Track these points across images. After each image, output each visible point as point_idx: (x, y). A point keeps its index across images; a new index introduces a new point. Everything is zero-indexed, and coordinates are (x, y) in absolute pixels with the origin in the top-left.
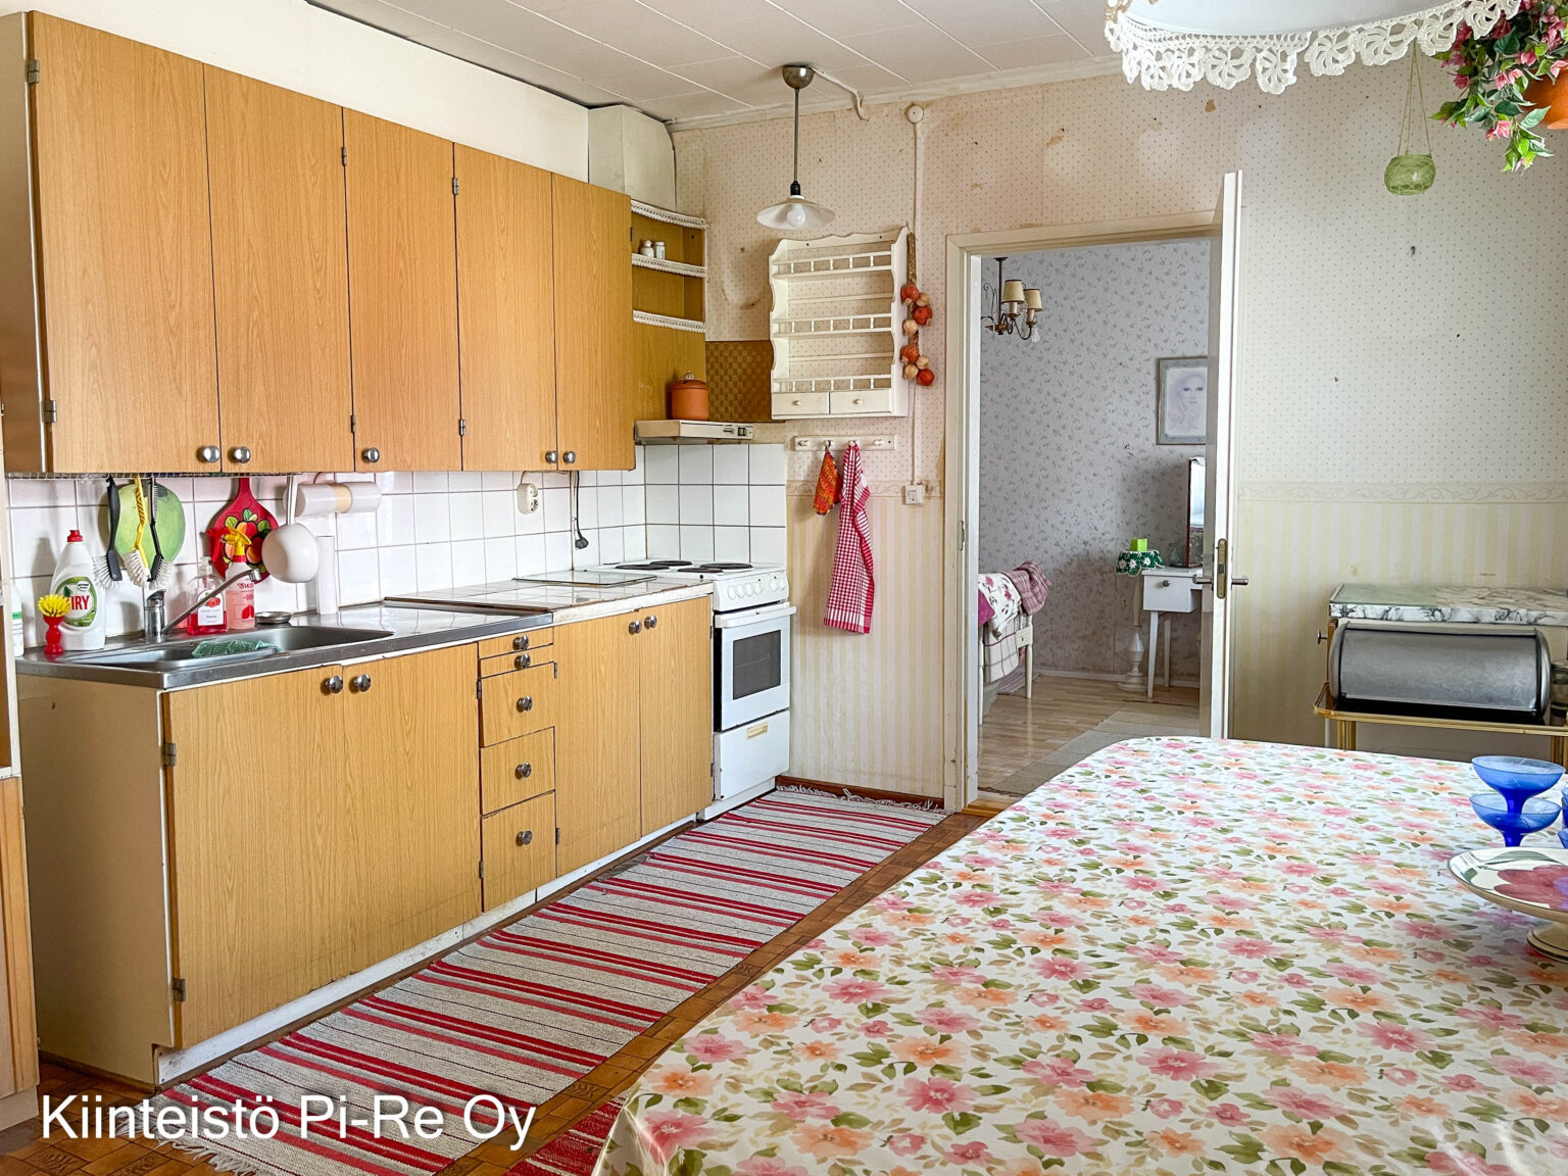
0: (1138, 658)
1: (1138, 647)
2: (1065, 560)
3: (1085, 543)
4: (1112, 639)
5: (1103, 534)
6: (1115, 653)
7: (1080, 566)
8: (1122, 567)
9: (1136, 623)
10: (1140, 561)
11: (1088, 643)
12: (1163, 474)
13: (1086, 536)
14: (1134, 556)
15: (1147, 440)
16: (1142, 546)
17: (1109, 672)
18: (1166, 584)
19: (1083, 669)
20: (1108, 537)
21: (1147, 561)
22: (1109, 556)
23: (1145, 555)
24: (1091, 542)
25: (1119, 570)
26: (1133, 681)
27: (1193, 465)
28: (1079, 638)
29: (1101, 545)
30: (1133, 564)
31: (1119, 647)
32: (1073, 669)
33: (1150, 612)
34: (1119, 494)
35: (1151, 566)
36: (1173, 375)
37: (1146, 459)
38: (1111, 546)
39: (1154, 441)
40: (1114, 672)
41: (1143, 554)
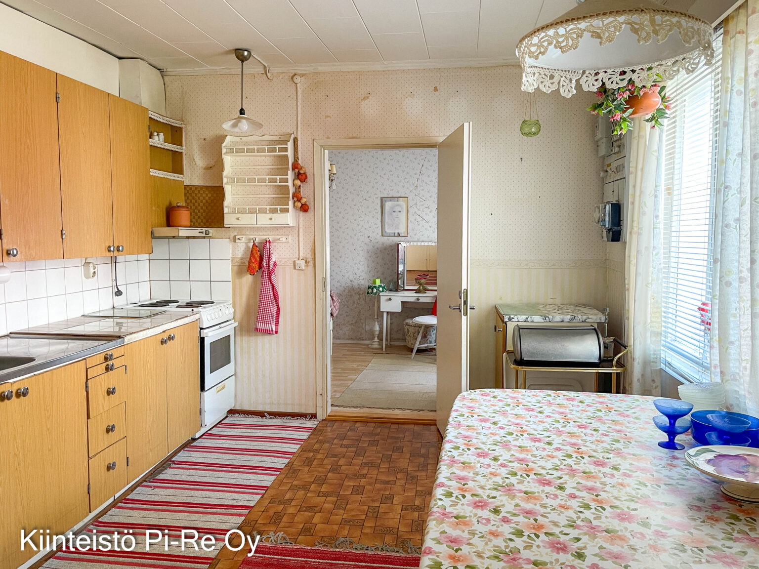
0: (377, 333)
1: (377, 328)
2: (342, 289)
3: (351, 281)
4: (364, 324)
5: (359, 277)
6: (366, 331)
7: (349, 292)
8: (370, 292)
9: (376, 317)
10: (378, 289)
11: (353, 327)
12: (385, 249)
13: (351, 278)
14: (375, 287)
15: (378, 234)
16: (378, 282)
17: (363, 340)
18: (390, 299)
19: (352, 339)
20: (361, 278)
21: (381, 289)
22: (362, 286)
23: (380, 286)
24: (354, 280)
25: (368, 293)
26: (376, 344)
27: (399, 245)
28: (349, 324)
29: (359, 282)
30: (375, 290)
31: (367, 328)
32: (347, 339)
33: (383, 312)
34: (366, 258)
35: (383, 291)
36: (388, 205)
37: (377, 242)
38: (363, 282)
39: (381, 235)
40: (366, 340)
41: (379, 286)
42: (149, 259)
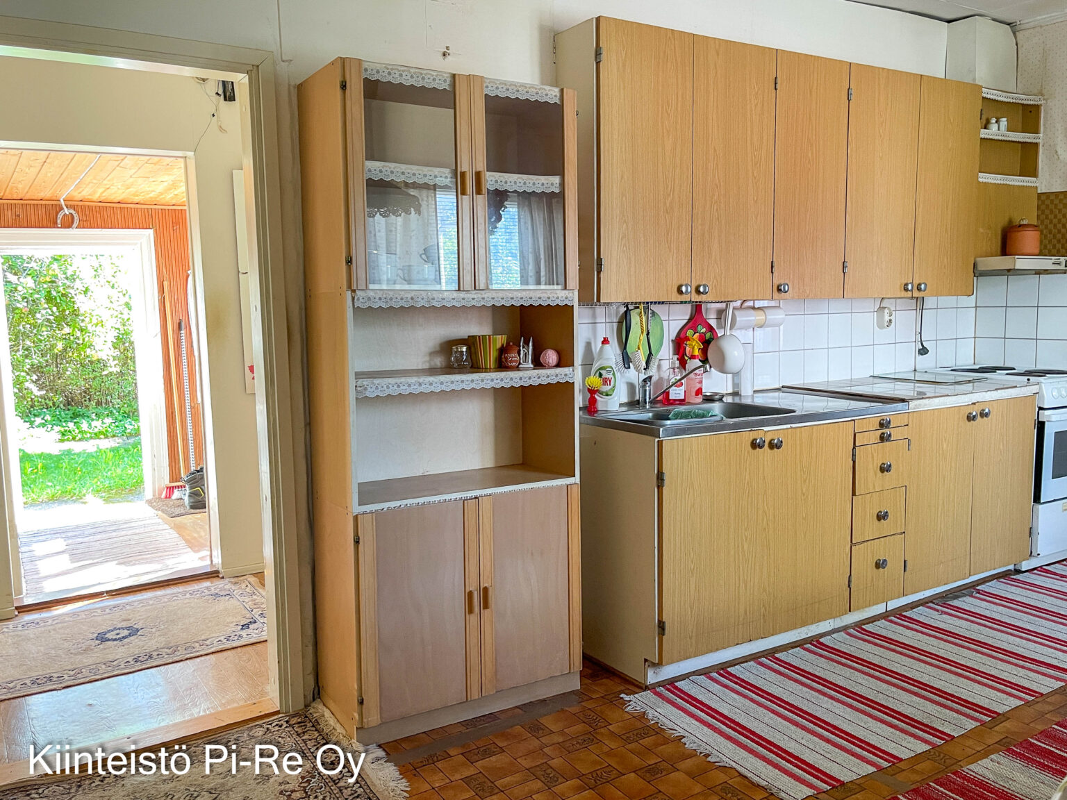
42: (976, 307)
